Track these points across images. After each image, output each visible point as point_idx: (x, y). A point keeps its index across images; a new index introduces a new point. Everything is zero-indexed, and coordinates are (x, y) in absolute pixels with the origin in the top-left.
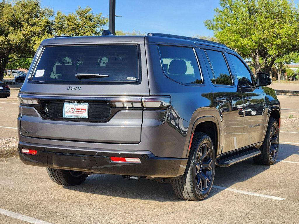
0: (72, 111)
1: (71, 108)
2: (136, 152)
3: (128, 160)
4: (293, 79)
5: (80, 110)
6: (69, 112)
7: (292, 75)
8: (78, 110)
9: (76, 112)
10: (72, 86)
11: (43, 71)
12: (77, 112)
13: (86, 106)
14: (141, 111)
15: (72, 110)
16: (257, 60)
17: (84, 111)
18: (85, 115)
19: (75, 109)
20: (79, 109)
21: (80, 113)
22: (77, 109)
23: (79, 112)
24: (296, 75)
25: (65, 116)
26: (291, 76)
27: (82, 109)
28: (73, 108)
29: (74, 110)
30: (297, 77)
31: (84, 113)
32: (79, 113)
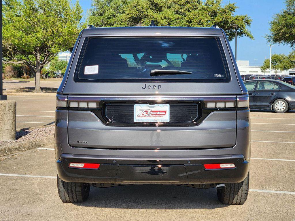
0: (146, 115)
1: (144, 110)
2: (231, 156)
3: (223, 166)
4: (46, 77)
5: (159, 113)
6: (141, 115)
7: (46, 73)
8: (155, 113)
9: (151, 116)
10: (148, 84)
11: (97, 67)
14: (235, 112)
15: (147, 113)
16: (38, 58)
19: (151, 112)
20: (157, 112)
21: (158, 116)
22: (153, 112)
23: (156, 114)
24: (49, 73)
25: (137, 120)
26: (44, 74)
27: (160, 112)
28: (147, 110)
29: (149, 113)
30: (49, 75)
31: (163, 116)
32: (156, 117)
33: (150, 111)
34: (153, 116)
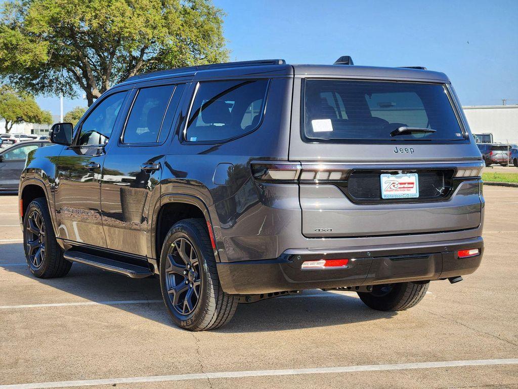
0: (393, 188)
1: (392, 182)
5: (406, 186)
6: (389, 189)
8: (402, 186)
9: (399, 189)
12: (402, 189)
13: (414, 178)
15: (394, 186)
17: (411, 186)
18: (414, 192)
20: (405, 184)
21: (406, 189)
22: (401, 184)
23: (404, 188)
25: (385, 196)
27: (409, 183)
28: (394, 182)
29: (396, 186)
31: (411, 189)
32: (405, 190)
33: (397, 183)
34: (401, 190)
